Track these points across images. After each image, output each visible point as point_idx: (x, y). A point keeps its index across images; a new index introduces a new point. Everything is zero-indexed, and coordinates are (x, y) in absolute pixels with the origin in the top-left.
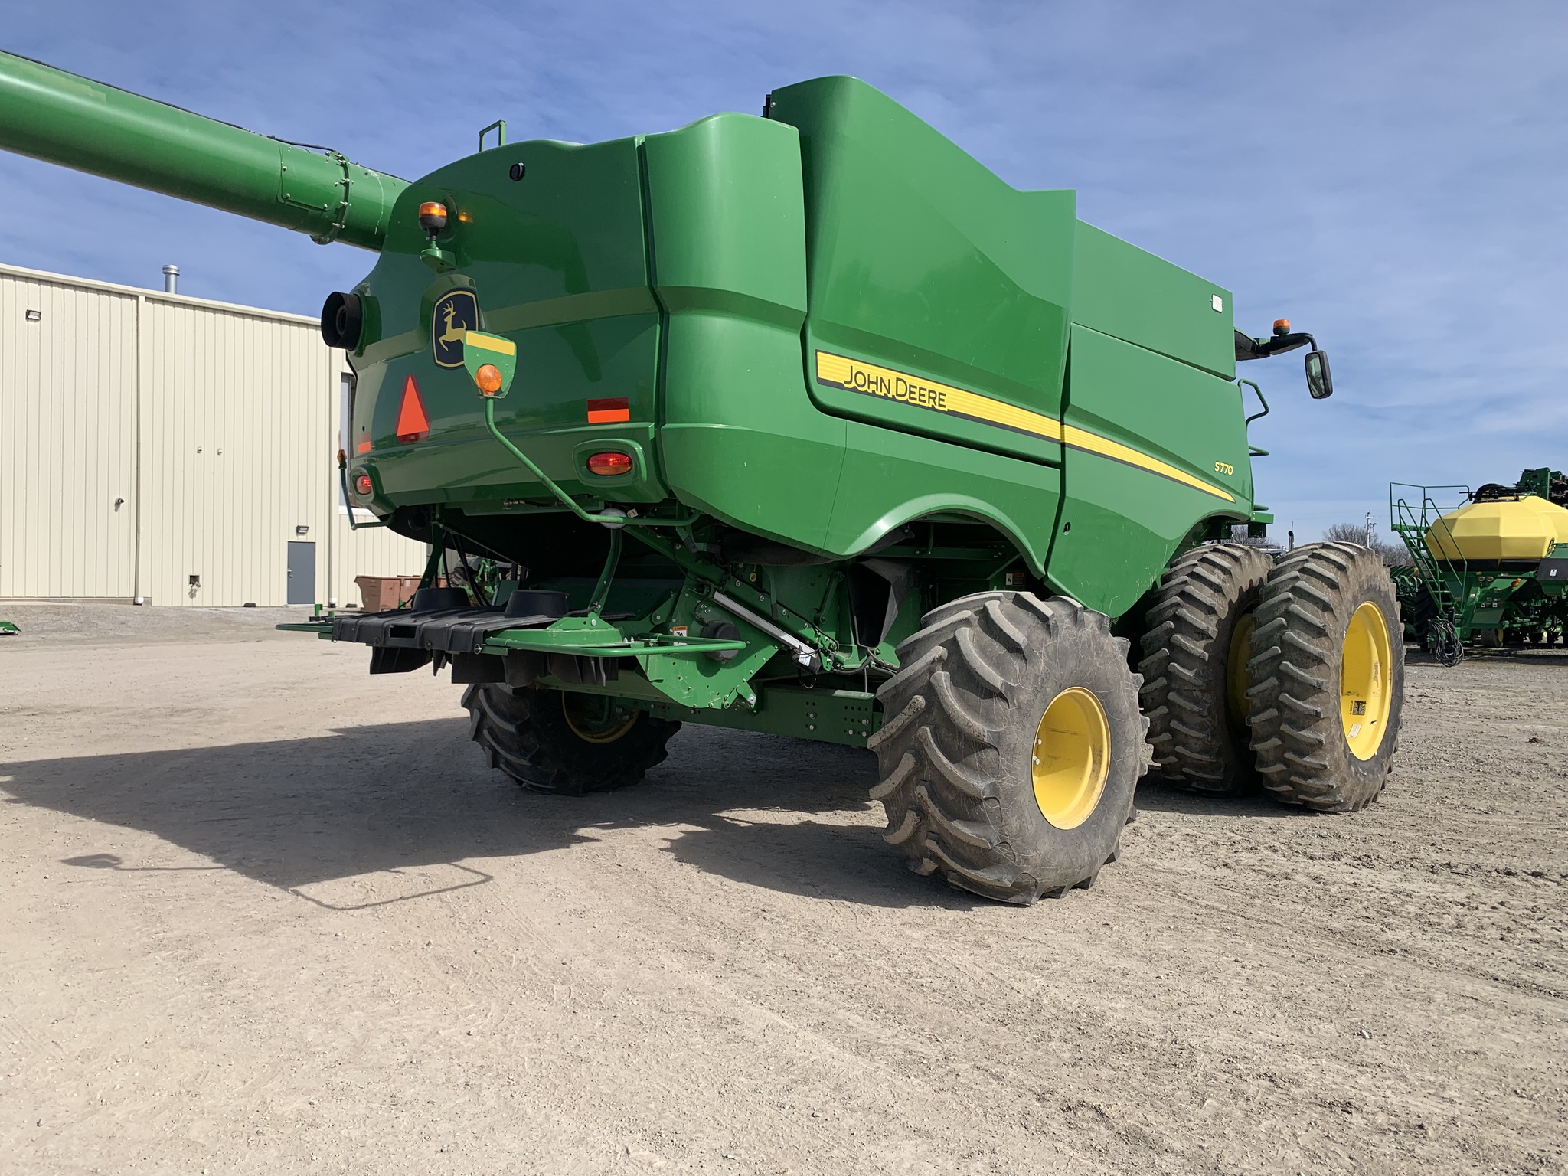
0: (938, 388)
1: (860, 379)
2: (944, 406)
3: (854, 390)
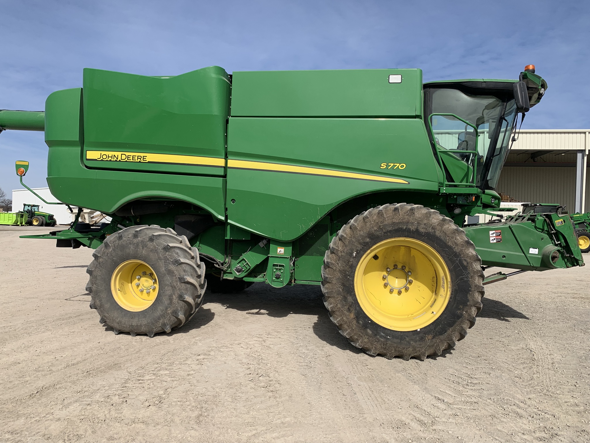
0: (142, 155)
1: (104, 157)
2: (146, 160)
3: (102, 160)
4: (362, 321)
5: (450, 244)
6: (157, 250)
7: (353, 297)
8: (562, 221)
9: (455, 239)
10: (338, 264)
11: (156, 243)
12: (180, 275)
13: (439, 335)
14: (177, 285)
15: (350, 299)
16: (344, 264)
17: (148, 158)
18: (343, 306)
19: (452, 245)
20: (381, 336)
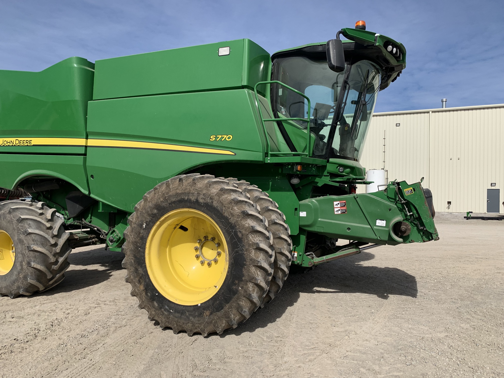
0: (29, 139)
1: (5, 143)
2: (31, 144)
3: (4, 146)
4: (150, 294)
5: (226, 214)
6: (12, 222)
7: (143, 269)
8: (411, 190)
9: (232, 210)
10: (131, 235)
11: (13, 216)
12: (28, 244)
13: (217, 311)
14: (26, 253)
15: (140, 270)
16: (135, 236)
17: (33, 142)
18: (135, 277)
19: (228, 216)
20: (165, 310)
